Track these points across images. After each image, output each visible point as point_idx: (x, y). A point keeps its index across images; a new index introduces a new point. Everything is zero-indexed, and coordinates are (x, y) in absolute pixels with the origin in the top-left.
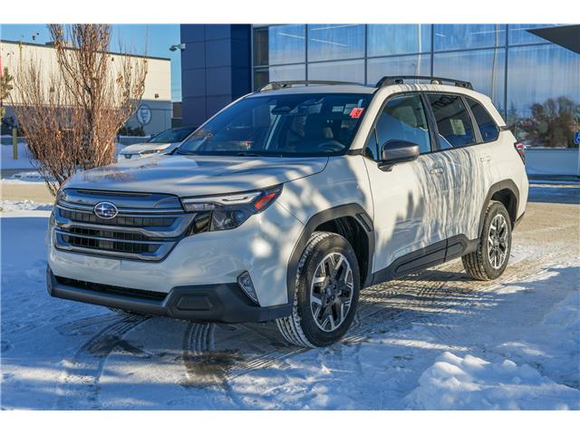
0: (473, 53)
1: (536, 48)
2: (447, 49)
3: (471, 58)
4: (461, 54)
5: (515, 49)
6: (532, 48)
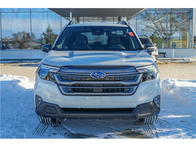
0: (18, 14)
1: (42, 13)
2: (6, 11)
3: (17, 15)
4: (13, 14)
5: (34, 13)
6: (40, 13)
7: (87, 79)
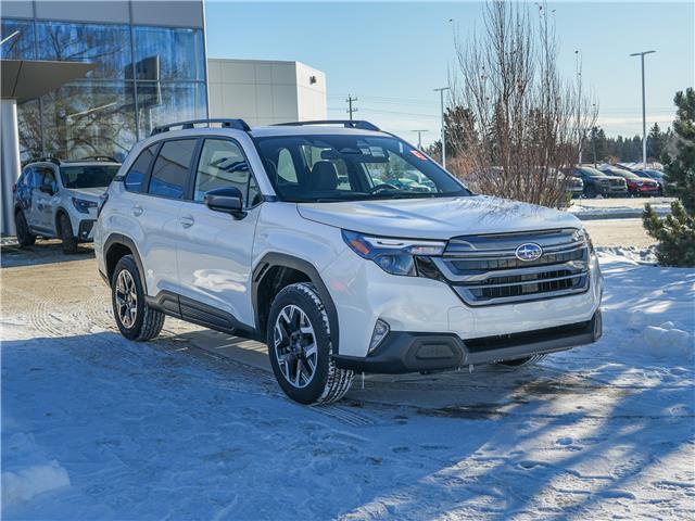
7: (510, 265)
